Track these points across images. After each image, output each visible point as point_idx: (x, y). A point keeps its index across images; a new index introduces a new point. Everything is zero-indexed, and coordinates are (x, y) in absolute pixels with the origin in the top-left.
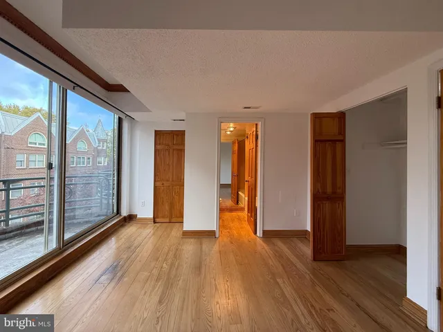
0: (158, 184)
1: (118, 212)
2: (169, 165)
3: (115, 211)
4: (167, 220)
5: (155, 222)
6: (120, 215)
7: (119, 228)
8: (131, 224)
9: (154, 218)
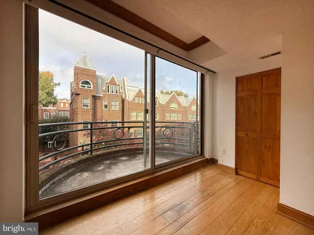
0: (240, 134)
1: (202, 153)
2: (255, 113)
3: (200, 152)
4: (254, 177)
5: (237, 173)
6: (204, 157)
7: (201, 167)
8: (212, 167)
9: (236, 169)
